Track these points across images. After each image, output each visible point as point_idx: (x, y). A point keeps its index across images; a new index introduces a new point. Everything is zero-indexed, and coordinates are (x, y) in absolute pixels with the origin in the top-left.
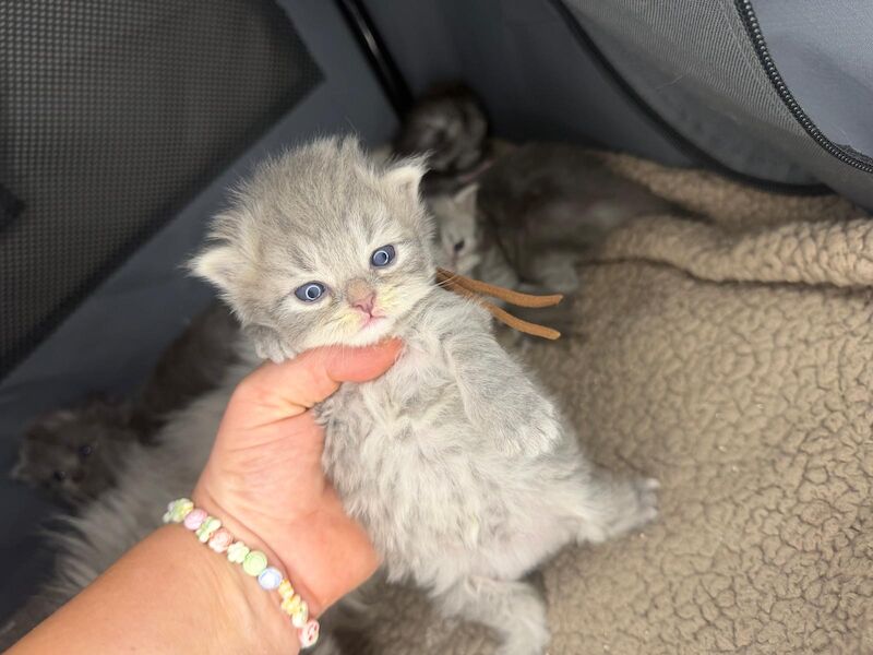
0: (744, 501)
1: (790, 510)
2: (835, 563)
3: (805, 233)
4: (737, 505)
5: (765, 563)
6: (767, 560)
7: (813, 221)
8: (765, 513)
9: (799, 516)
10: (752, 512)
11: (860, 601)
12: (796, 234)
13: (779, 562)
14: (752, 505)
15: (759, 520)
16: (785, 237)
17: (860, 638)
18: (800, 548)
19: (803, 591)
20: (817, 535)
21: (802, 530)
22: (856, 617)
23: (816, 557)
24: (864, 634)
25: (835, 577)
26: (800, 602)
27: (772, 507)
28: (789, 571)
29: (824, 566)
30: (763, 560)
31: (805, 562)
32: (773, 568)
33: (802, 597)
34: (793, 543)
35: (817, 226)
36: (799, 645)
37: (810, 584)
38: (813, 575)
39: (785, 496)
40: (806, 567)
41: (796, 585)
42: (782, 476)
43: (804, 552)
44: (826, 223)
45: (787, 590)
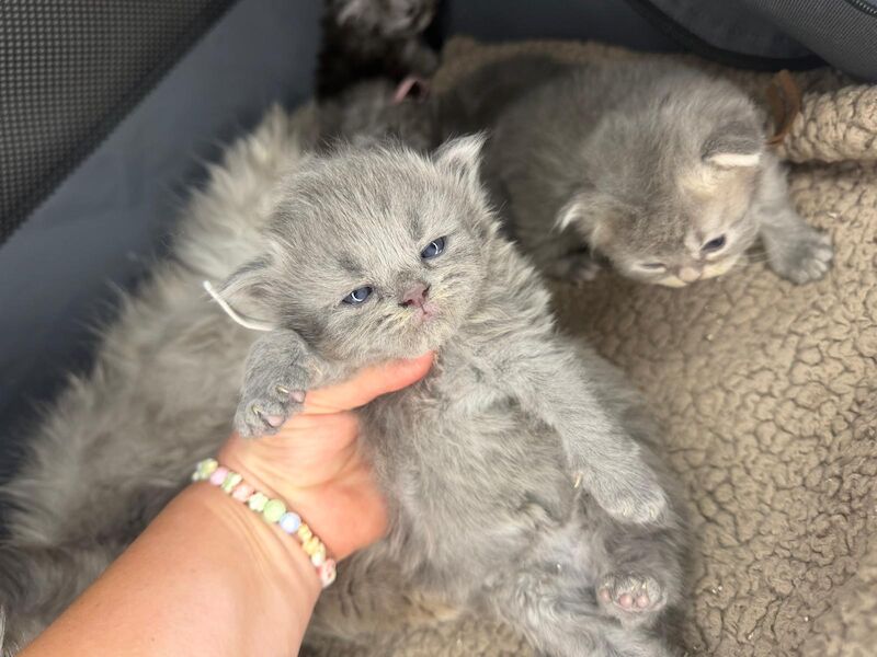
0: (734, 387)
1: (784, 392)
2: (835, 447)
4: (728, 392)
5: (762, 452)
6: (763, 448)
8: (757, 398)
9: (793, 400)
10: (743, 397)
11: (865, 480)
13: (776, 449)
14: (742, 390)
15: (751, 405)
17: (866, 518)
18: (797, 433)
19: (804, 479)
20: (815, 419)
21: (798, 414)
22: (861, 498)
23: (814, 442)
24: (870, 512)
25: (836, 460)
26: (801, 490)
27: (764, 391)
28: (788, 459)
29: (824, 452)
30: (759, 448)
31: (805, 449)
32: (770, 456)
33: (804, 485)
34: (790, 428)
36: (802, 532)
37: (811, 470)
38: (814, 460)
39: (777, 378)
40: (805, 454)
41: (796, 473)
42: (773, 357)
43: (802, 437)
45: (788, 479)
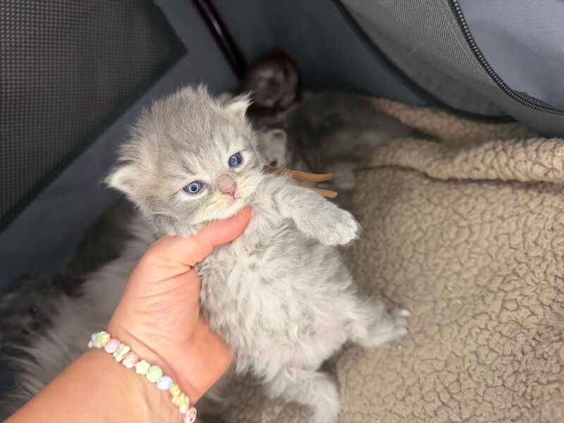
0: (465, 323)
1: (494, 328)
2: (524, 362)
3: (500, 148)
4: (460, 326)
5: (479, 364)
6: (480, 361)
7: (504, 139)
8: (478, 330)
9: (500, 332)
10: (470, 330)
11: (540, 387)
12: (494, 148)
13: (488, 363)
14: (470, 325)
15: (475, 335)
16: (486, 151)
17: (540, 412)
18: (501, 353)
19: (504, 382)
20: (512, 344)
21: (501, 341)
22: (538, 398)
23: (512, 358)
24: (543, 409)
25: (524, 371)
26: (502, 388)
27: (483, 326)
28: (494, 368)
29: (516, 365)
30: (478, 361)
31: (505, 362)
32: (484, 366)
33: (503, 385)
34: (497, 349)
35: (507, 143)
36: (501, 417)
37: (508, 376)
38: (510, 370)
39: (491, 319)
40: (505, 365)
41: (499, 377)
42: (489, 306)
43: (504, 355)
44: (513, 141)
45: (494, 381)
